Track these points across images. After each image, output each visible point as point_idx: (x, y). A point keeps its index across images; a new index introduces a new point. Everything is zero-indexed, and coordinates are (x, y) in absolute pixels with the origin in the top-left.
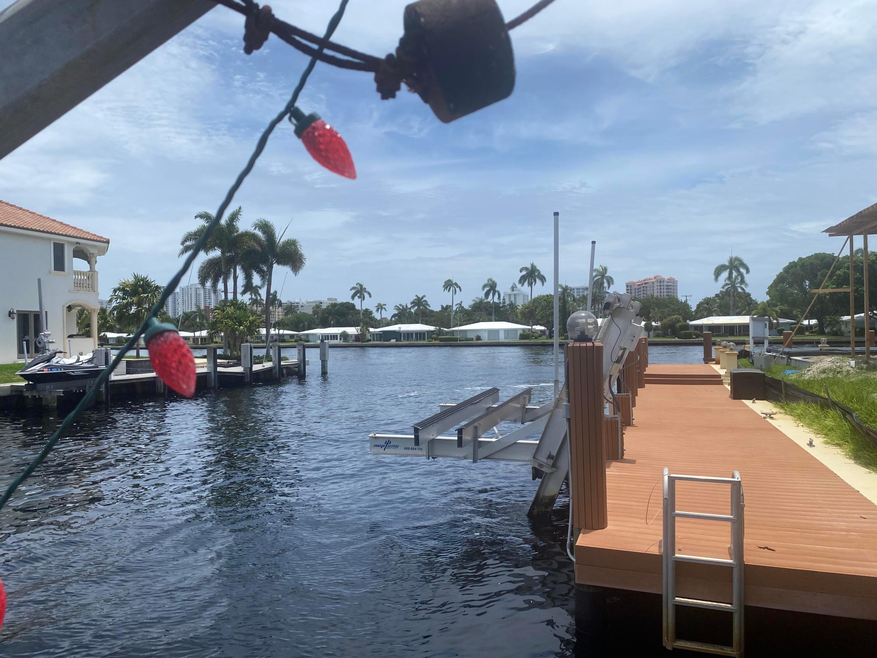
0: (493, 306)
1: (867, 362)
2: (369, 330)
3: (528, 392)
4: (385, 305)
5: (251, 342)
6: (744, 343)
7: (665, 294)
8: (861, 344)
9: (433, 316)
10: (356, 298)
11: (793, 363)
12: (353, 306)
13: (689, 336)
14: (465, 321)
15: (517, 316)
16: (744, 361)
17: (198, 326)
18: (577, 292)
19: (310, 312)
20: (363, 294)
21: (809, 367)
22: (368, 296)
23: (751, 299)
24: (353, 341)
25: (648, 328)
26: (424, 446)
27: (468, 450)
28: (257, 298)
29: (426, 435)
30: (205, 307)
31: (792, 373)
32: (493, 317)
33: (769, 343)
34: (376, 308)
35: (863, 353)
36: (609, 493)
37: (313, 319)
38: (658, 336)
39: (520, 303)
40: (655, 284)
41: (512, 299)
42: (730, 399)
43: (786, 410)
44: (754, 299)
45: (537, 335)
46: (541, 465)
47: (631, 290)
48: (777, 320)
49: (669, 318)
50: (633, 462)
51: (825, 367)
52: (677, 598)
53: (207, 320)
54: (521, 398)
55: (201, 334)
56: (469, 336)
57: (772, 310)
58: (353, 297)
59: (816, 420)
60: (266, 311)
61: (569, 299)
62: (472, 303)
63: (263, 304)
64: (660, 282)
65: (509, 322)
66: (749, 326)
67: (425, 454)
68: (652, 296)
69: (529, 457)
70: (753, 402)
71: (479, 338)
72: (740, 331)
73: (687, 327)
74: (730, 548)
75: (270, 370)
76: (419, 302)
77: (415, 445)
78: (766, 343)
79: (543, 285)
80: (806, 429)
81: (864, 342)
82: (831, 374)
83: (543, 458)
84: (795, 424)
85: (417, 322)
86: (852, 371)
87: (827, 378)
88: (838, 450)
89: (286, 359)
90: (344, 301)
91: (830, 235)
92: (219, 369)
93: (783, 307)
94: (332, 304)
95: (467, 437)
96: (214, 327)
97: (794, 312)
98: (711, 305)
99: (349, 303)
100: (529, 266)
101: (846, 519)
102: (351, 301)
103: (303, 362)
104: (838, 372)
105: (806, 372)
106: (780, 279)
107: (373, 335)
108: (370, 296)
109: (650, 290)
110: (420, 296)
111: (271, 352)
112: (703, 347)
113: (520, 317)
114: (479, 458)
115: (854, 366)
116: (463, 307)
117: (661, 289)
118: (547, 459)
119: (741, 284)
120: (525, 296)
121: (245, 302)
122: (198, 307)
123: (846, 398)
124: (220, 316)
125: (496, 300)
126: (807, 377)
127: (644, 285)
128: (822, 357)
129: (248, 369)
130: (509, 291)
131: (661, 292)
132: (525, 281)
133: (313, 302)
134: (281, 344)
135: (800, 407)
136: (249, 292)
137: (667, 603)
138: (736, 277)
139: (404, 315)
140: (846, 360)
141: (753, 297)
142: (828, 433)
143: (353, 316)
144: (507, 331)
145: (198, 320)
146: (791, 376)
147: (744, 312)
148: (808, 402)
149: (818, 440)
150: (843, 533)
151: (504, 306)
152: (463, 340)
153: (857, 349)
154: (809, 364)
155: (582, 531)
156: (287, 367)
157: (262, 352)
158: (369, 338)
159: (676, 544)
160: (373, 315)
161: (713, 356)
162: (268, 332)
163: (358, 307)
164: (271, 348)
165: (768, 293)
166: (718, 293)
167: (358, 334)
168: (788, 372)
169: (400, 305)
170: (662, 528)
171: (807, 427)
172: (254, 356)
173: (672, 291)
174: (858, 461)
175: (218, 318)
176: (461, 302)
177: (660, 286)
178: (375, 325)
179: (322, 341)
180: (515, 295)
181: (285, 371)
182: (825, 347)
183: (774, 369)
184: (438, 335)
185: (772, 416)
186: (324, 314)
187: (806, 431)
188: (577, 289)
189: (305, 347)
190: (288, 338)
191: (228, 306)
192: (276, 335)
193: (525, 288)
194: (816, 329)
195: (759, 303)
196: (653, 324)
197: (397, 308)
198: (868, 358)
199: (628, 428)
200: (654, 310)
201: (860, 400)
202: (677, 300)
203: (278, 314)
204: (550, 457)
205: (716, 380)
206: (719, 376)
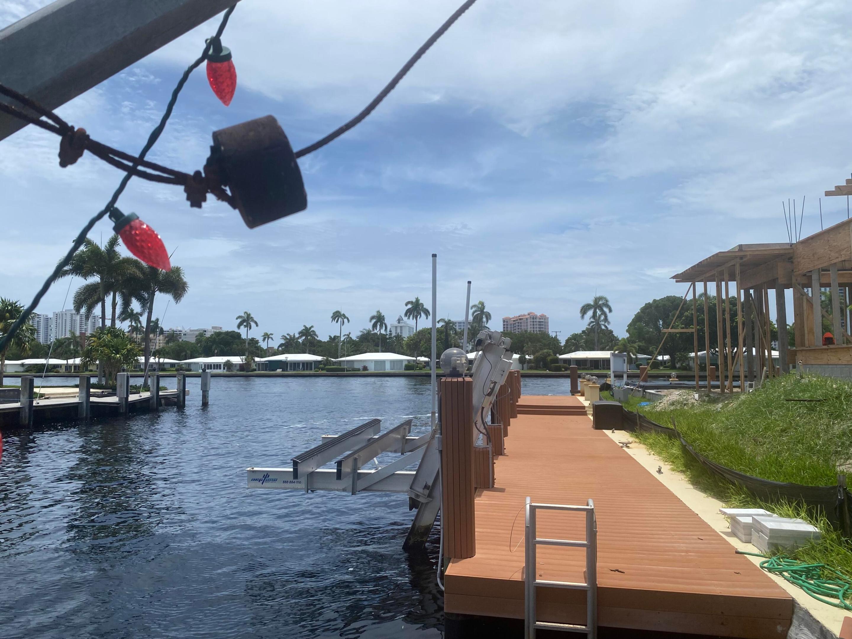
0: (380, 337)
1: (708, 396)
2: (254, 360)
3: (408, 423)
4: (272, 334)
5: (127, 371)
6: (606, 376)
7: (538, 329)
8: (703, 378)
9: (321, 346)
10: (242, 327)
11: (647, 396)
12: (239, 335)
13: (558, 369)
14: (352, 352)
15: (402, 347)
16: (606, 393)
17: (71, 354)
18: (459, 326)
19: (193, 340)
20: (250, 323)
21: (661, 400)
22: (255, 325)
23: (613, 335)
24: (238, 370)
25: (522, 361)
26: (303, 480)
27: (347, 482)
28: (137, 326)
29: (305, 468)
30: (81, 333)
31: (646, 405)
32: (380, 348)
33: (628, 377)
34: (263, 337)
35: (705, 387)
36: (477, 521)
37: (196, 347)
38: (531, 368)
39: (406, 335)
40: (529, 321)
41: (399, 331)
42: (593, 429)
43: (640, 439)
44: (616, 335)
45: (421, 366)
46: (417, 496)
47: (507, 325)
48: (636, 355)
49: (541, 352)
50: (502, 490)
51: (674, 399)
52: (537, 623)
53: (82, 347)
54: (402, 429)
55: (74, 361)
56: (356, 366)
57: (632, 347)
58: (239, 327)
59: (665, 449)
60: (146, 339)
61: (452, 332)
62: (360, 334)
63: (143, 332)
64: (533, 318)
65: (395, 353)
66: (610, 360)
67: (304, 487)
68: (526, 331)
69: (407, 488)
70: (613, 432)
71: (365, 368)
72: (603, 365)
73: (557, 360)
74: (584, 572)
75: (147, 400)
76: (307, 332)
77: (294, 478)
78: (625, 376)
79: (427, 318)
80: (657, 457)
81: (706, 377)
82: (679, 406)
83: (419, 489)
84: (647, 453)
85: (304, 352)
86: (696, 404)
87: (676, 410)
88: (681, 476)
89: (165, 389)
90: (230, 330)
91: (677, 282)
92: (92, 399)
93: (641, 344)
94: (216, 333)
95: (347, 469)
96: (88, 355)
97: (651, 349)
98: (578, 341)
99: (234, 332)
100: (414, 300)
101: (687, 541)
102: (237, 330)
103: (183, 392)
104: (685, 405)
105: (658, 404)
106: (638, 318)
107: (259, 364)
108: (257, 326)
109: (524, 326)
110: (308, 327)
111: (149, 382)
112: (570, 379)
113: (405, 348)
114: (358, 489)
115: (697, 399)
116: (351, 338)
117: (533, 325)
118: (424, 489)
119: (605, 322)
120: (410, 328)
121: (123, 330)
122: (73, 333)
123: (689, 429)
124: (95, 344)
125: (383, 332)
126: (658, 409)
127: (519, 320)
128: (672, 390)
129: (124, 399)
130: (396, 323)
131: (534, 328)
132: (410, 314)
133: (197, 330)
134: (161, 373)
135: (652, 437)
136: (129, 320)
137: (529, 627)
138: (600, 316)
139: (291, 345)
140: (691, 394)
141: (615, 334)
142: (675, 460)
143: (238, 345)
144: (393, 362)
145: (72, 347)
146: (646, 407)
147: (608, 347)
148: (658, 433)
149: (666, 468)
150: (683, 554)
151: (390, 338)
152: (350, 371)
153: (701, 383)
154: (661, 397)
155: (452, 560)
156: (166, 397)
157: (140, 382)
158: (255, 367)
159: (537, 570)
160: (259, 344)
161: (579, 389)
162: (147, 360)
163: (244, 336)
164: (149, 377)
165: (627, 331)
166: (585, 329)
167: (243, 364)
168: (644, 404)
169: (288, 334)
170: (524, 554)
171: (658, 455)
172: (131, 386)
173: (544, 327)
174: (699, 487)
175: (93, 346)
176: (350, 333)
177: (533, 322)
178: (261, 354)
179: (204, 371)
180: (401, 327)
181: (163, 401)
182: (674, 381)
183: (631, 401)
184: (325, 365)
185: (628, 445)
186: (208, 343)
187: (656, 459)
188: (459, 323)
189: (185, 377)
190: (169, 366)
191: (105, 334)
192: (156, 363)
193: (411, 322)
194: (669, 364)
195: (620, 339)
196: (527, 357)
197: (284, 338)
198: (710, 391)
199: (500, 457)
200: (528, 344)
201: (701, 431)
202: (548, 335)
203: (159, 342)
204: (426, 487)
205: (580, 411)
206: (584, 407)
